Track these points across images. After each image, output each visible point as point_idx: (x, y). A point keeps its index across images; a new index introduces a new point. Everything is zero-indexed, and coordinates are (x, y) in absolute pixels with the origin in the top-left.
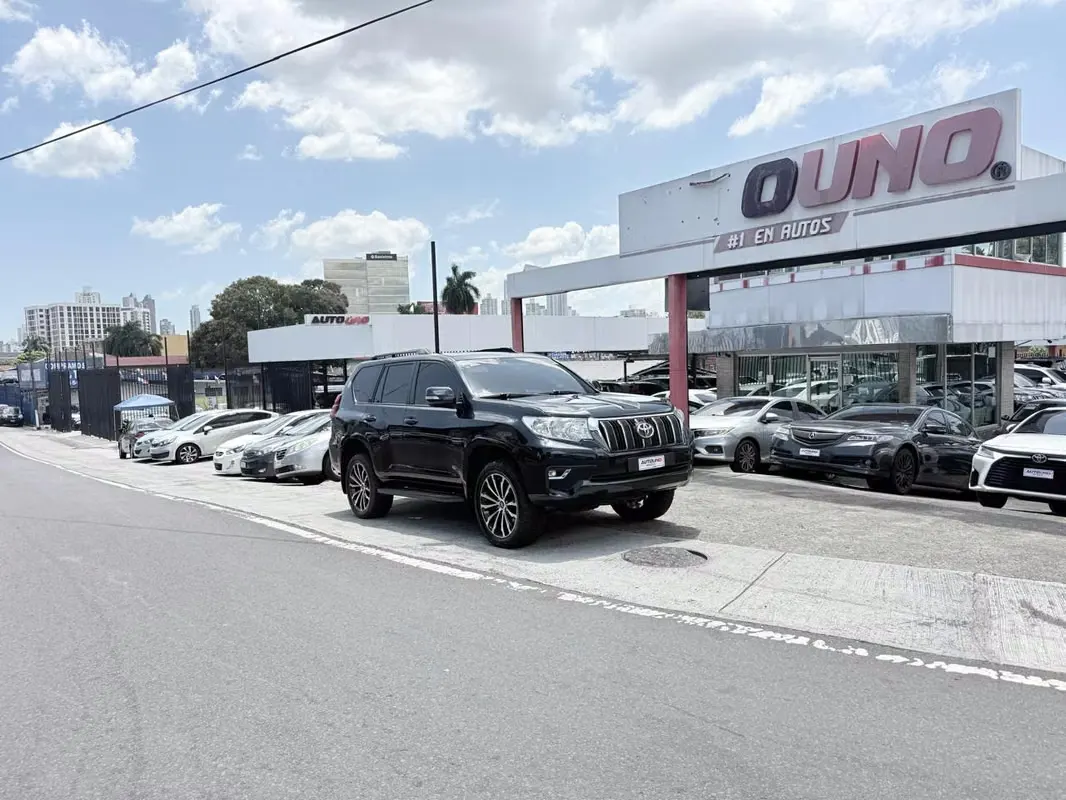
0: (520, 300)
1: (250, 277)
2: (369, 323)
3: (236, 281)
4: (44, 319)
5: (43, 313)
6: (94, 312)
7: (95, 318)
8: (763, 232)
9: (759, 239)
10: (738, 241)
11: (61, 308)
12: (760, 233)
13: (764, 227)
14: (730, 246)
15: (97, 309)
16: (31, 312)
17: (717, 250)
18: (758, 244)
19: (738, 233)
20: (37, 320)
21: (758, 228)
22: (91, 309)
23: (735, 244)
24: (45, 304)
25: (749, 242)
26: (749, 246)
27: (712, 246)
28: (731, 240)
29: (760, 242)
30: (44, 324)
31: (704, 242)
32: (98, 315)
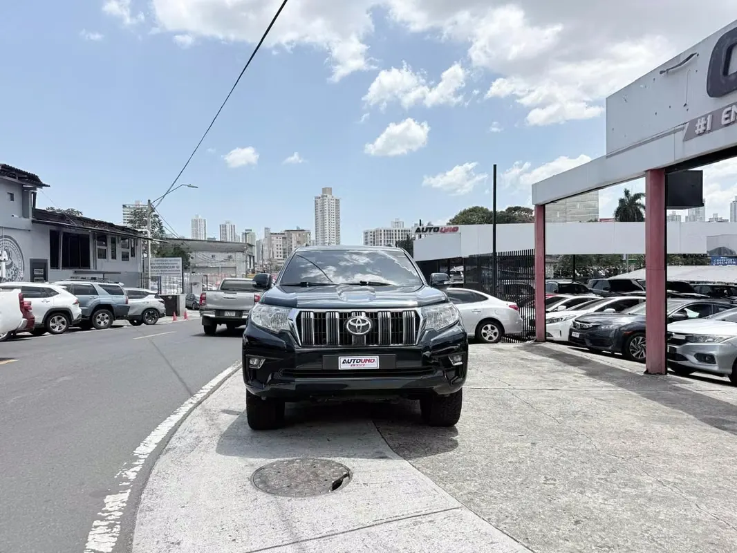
0: (543, 206)
1: (471, 207)
2: (459, 231)
3: (462, 210)
4: (372, 237)
5: (372, 234)
6: (397, 233)
7: (397, 236)
8: (731, 111)
9: (726, 119)
10: (705, 125)
11: (381, 231)
12: (728, 112)
13: (731, 105)
14: (697, 132)
15: (399, 231)
16: (366, 233)
17: (687, 138)
18: (727, 125)
19: (706, 116)
20: (369, 238)
21: (724, 108)
22: (396, 231)
23: (703, 128)
24: (373, 229)
25: (715, 125)
26: (716, 130)
27: (681, 135)
28: (698, 125)
29: (728, 122)
30: (372, 240)
31: (674, 132)
32: (399, 234)
